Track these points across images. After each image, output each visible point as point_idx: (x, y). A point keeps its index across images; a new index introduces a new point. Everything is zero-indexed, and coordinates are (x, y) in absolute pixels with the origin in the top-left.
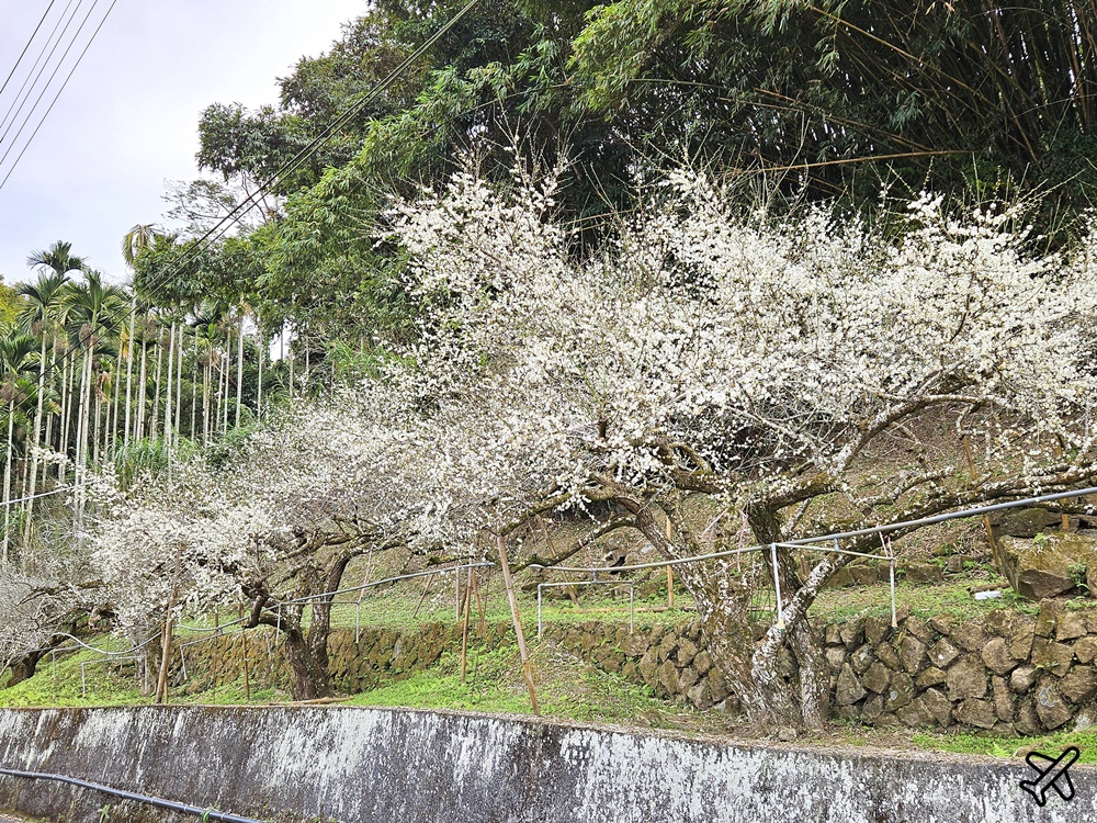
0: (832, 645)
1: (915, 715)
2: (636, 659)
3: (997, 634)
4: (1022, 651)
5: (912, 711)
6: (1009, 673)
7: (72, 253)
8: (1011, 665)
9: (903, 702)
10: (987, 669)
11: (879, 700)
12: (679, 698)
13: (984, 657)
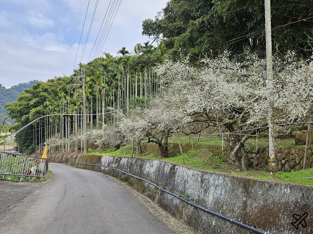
0: (254, 153)
1: (265, 168)
2: (221, 154)
3: (280, 152)
4: (284, 156)
5: (265, 167)
6: (281, 161)
7: (126, 50)
8: (282, 159)
9: (264, 165)
10: (278, 160)
11: (260, 165)
12: (227, 162)
13: (277, 157)
